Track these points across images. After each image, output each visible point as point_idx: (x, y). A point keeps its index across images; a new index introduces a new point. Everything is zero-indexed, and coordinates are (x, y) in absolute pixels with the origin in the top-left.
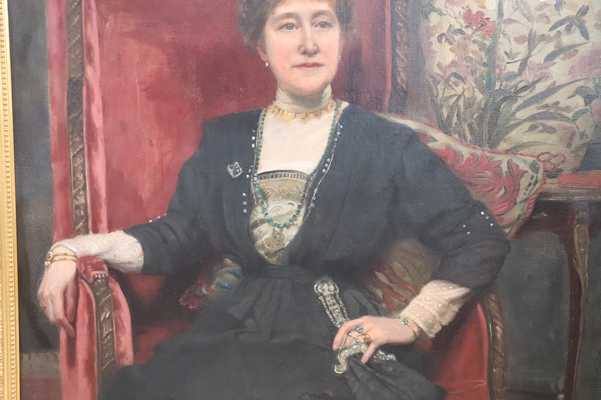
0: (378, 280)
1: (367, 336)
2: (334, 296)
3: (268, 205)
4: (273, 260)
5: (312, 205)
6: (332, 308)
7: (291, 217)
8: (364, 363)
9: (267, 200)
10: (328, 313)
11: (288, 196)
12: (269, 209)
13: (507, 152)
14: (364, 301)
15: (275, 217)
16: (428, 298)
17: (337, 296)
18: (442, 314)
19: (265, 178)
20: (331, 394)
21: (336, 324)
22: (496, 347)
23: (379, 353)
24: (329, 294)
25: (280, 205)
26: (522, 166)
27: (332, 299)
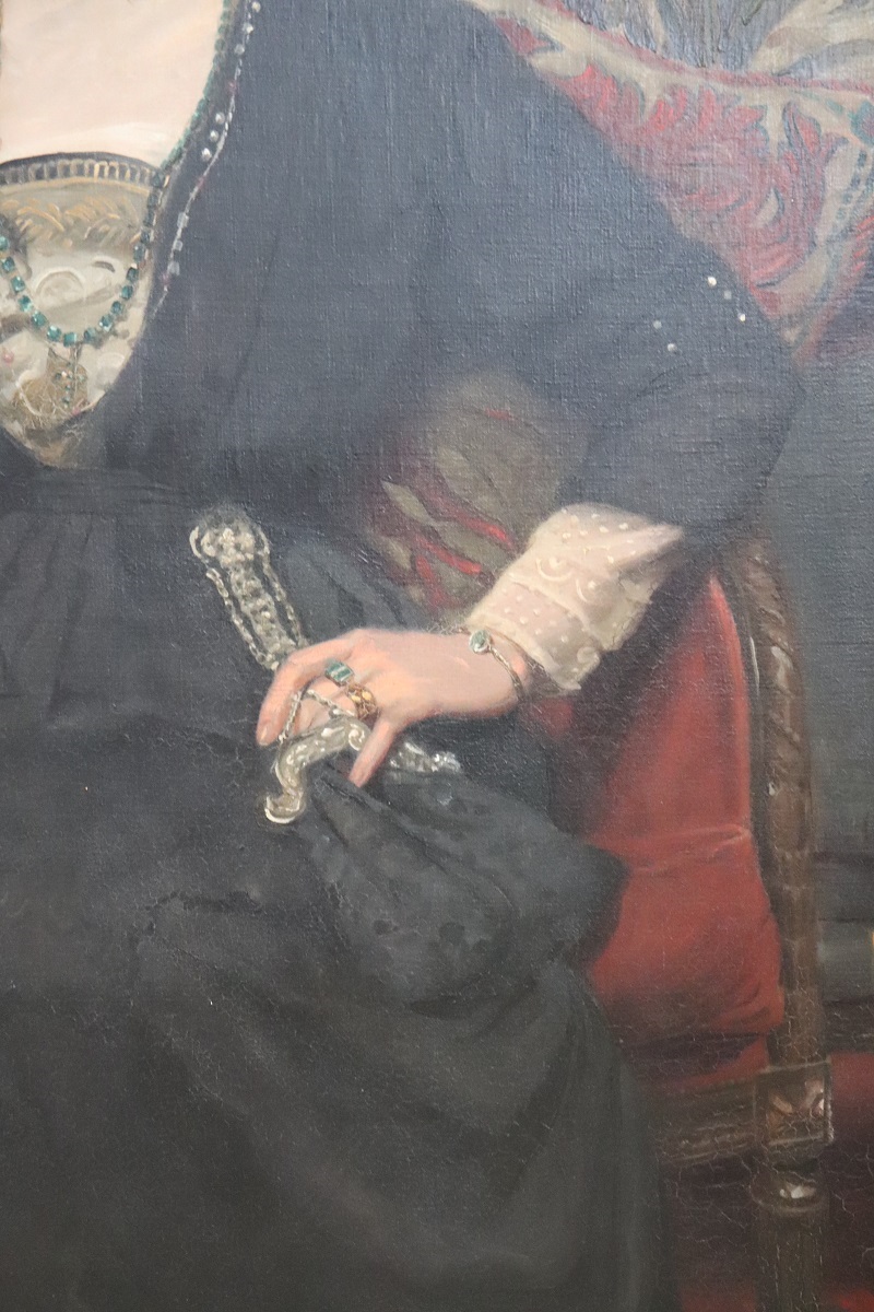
0: (395, 510)
1: (366, 695)
2: (256, 565)
3: (29, 271)
4: (52, 454)
5: (173, 267)
6: (251, 605)
7: (106, 307)
8: (359, 786)
9: (25, 253)
10: (237, 622)
11: (93, 241)
12: (33, 285)
13: (780, 78)
14: (352, 580)
15: (54, 310)
16: (554, 564)
17: (266, 566)
18: (599, 614)
19: (15, 180)
20: (255, 893)
21: (263, 658)
22: (775, 716)
23: (405, 751)
24: (238, 562)
25: (66, 269)
26: (832, 124)
27: (247, 578)
